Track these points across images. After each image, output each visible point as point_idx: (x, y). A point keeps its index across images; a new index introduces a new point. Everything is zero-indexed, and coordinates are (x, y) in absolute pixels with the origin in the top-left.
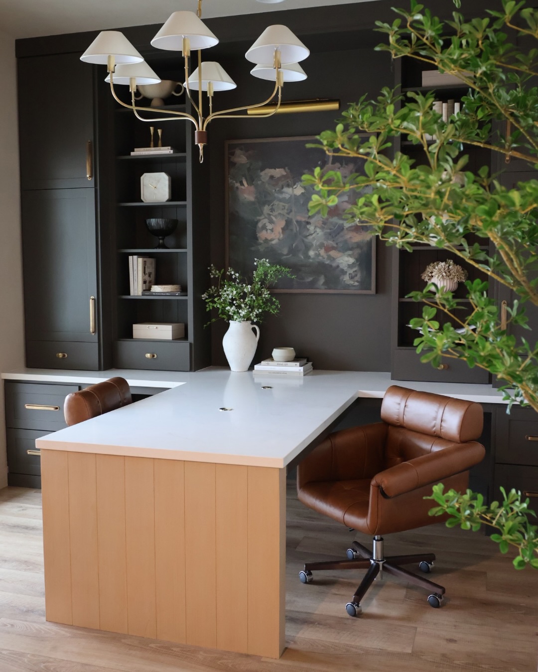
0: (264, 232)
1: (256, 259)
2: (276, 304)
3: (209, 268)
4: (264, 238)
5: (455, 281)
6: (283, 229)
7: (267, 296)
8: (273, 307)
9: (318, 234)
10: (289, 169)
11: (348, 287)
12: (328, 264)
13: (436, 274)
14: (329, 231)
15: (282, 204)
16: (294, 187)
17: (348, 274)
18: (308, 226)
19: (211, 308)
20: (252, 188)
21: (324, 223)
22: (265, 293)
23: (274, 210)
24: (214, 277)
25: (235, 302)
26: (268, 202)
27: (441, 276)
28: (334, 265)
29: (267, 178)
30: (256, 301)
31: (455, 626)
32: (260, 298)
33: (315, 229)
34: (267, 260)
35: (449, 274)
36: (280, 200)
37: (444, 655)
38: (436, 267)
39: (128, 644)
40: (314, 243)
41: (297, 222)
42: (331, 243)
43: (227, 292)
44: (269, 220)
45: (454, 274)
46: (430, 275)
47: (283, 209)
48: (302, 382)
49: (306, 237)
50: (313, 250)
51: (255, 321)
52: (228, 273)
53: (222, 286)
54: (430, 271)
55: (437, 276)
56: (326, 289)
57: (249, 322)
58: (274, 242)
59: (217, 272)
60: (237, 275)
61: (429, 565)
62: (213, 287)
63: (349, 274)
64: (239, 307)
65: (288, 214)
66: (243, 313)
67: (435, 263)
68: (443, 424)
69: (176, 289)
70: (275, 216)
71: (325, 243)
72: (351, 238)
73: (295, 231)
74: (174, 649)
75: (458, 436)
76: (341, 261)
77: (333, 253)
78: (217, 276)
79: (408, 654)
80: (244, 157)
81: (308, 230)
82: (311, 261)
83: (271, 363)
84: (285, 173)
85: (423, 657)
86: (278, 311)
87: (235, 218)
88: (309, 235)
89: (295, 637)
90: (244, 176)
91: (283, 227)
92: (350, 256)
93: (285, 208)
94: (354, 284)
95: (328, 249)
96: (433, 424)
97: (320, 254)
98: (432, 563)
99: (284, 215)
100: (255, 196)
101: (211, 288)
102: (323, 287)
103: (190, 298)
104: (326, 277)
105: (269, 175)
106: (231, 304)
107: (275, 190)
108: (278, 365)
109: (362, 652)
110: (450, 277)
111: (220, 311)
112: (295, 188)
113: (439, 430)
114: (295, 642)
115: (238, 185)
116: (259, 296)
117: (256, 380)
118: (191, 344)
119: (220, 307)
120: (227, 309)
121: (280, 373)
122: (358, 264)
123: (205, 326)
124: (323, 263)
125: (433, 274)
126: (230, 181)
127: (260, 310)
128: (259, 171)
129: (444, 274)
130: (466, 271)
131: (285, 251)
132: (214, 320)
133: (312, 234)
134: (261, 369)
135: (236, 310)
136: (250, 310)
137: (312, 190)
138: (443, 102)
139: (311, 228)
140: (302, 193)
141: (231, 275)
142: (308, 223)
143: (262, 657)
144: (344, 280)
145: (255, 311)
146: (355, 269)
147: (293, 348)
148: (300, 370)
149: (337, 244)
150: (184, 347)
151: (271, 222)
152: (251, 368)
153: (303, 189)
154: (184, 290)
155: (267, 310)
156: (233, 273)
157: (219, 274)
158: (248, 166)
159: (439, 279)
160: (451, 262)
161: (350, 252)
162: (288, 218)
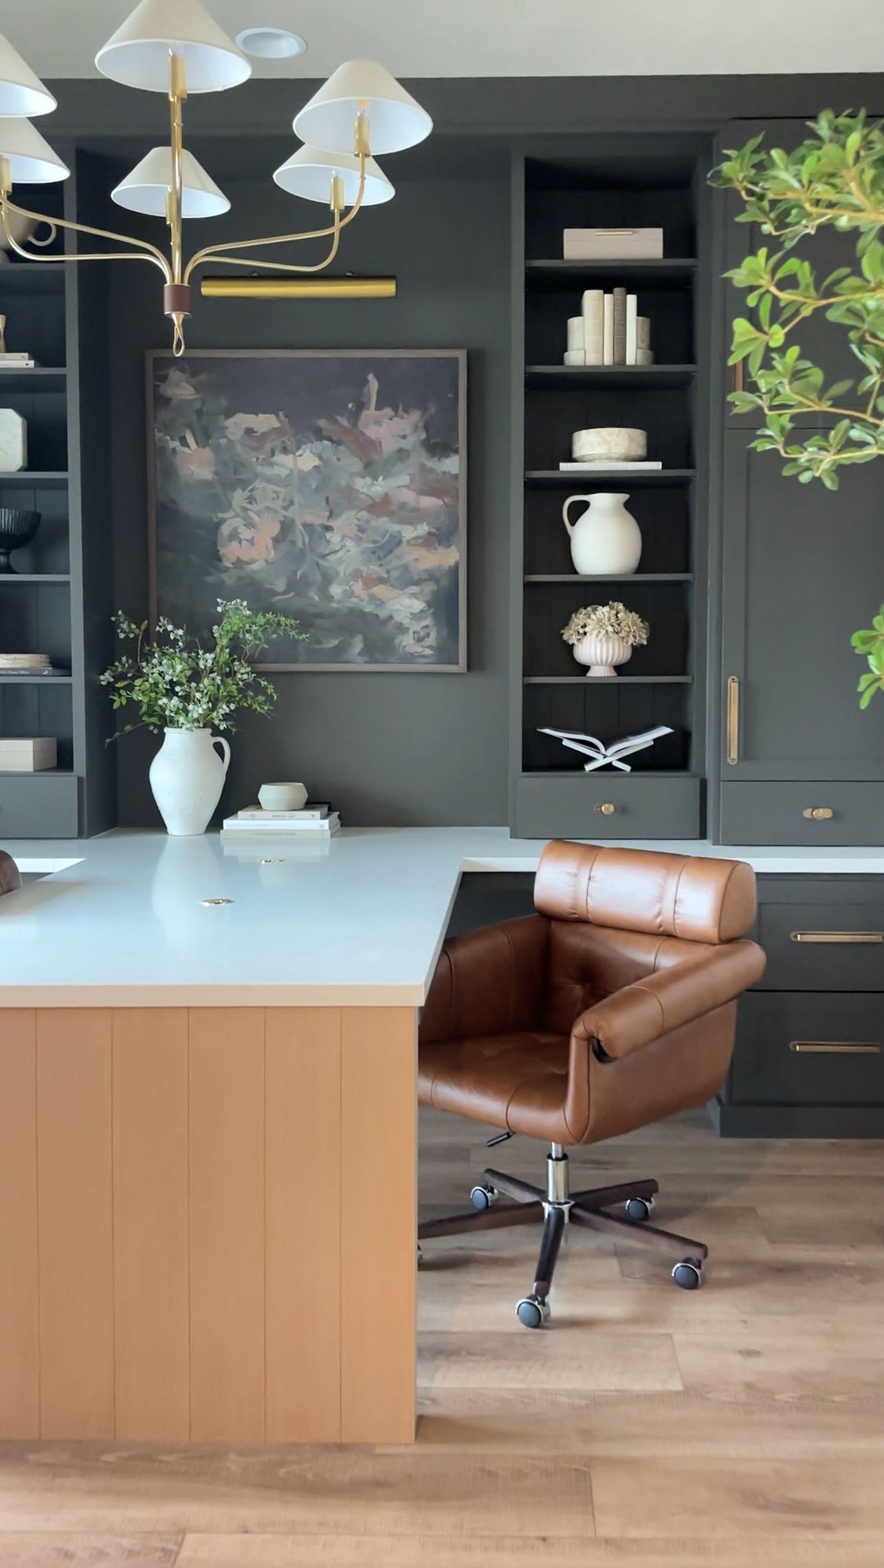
0: (235, 544)
1: (219, 600)
2: (269, 691)
3: (113, 619)
4: (234, 559)
5: (630, 643)
6: (276, 541)
7: (245, 676)
8: (261, 698)
9: (348, 551)
10: (286, 416)
11: (411, 658)
12: (370, 613)
13: (593, 630)
14: (372, 545)
15: (271, 487)
16: (298, 454)
17: (411, 632)
18: (328, 535)
19: (124, 702)
20: (207, 453)
21: (361, 529)
22: (243, 671)
23: (256, 501)
24: (127, 637)
25: (178, 689)
26: (244, 484)
27: (604, 632)
28: (383, 614)
29: (241, 433)
30: (222, 687)
31: (744, 1322)
32: (229, 681)
33: (342, 540)
34: (245, 603)
35: (619, 628)
36: (269, 480)
37: (749, 1386)
38: (593, 616)
39: (47, 1465)
40: (341, 569)
41: (305, 525)
42: (375, 570)
43: (161, 669)
44: (244, 520)
45: (628, 630)
46: (581, 631)
47: (274, 499)
48: (326, 852)
49: (324, 556)
50: (340, 584)
51: (222, 728)
52: (158, 628)
53: (148, 657)
54: (582, 624)
55: (595, 633)
56: (366, 662)
57: (209, 731)
58: (254, 567)
59: (133, 626)
60: (180, 632)
61: (647, 1204)
62: (124, 659)
63: (414, 632)
64: (187, 698)
65: (286, 508)
66: (197, 711)
67: (589, 609)
68: (680, 910)
69: (41, 662)
70: (258, 513)
71: (364, 569)
72: (416, 560)
73: (300, 544)
74: (165, 1458)
75: (716, 931)
76: (397, 607)
77: (380, 591)
78: (132, 636)
79: (677, 1393)
80: (190, 387)
81: (328, 542)
82: (335, 605)
83: (257, 813)
84: (277, 425)
85: (710, 1395)
86: (271, 708)
87: (170, 514)
88: (329, 554)
89: (430, 1388)
90: (189, 426)
91: (274, 535)
92: (415, 596)
93: (278, 497)
94: (424, 653)
95: (369, 582)
96: (655, 910)
97: (353, 591)
98: (652, 1199)
99: (276, 512)
100: (213, 469)
101: (120, 661)
102: (360, 659)
103: (78, 679)
104: (365, 639)
105: (245, 426)
106: (171, 693)
107: (258, 459)
108: (274, 818)
109: (583, 1402)
110: (621, 635)
111: (145, 708)
112: (300, 455)
113: (672, 921)
114: (434, 1401)
115: (175, 444)
116: (227, 677)
117: (228, 851)
118: (80, 780)
119: (146, 700)
120: (160, 702)
121: (280, 834)
122: (431, 611)
123: (108, 740)
124: (361, 610)
125: (587, 629)
126: (158, 435)
127: (233, 706)
128: (222, 417)
129: (610, 629)
130: (648, 624)
131: (280, 585)
132: (128, 728)
133: (335, 552)
134: (238, 828)
135: (181, 707)
136: (210, 705)
137: (336, 461)
138: (605, 293)
139: (334, 538)
140: (315, 467)
141: (167, 632)
142: (328, 528)
143: (375, 1445)
144: (404, 644)
145: (221, 707)
146: (424, 623)
147: (302, 784)
148: (322, 826)
149: (388, 572)
150: (66, 786)
151: (249, 524)
152: (215, 824)
153: (317, 459)
154: (61, 664)
155: (245, 705)
156: (170, 628)
157: (137, 631)
158: (198, 405)
159: (600, 638)
160: (621, 606)
161: (414, 589)
162: (285, 517)
